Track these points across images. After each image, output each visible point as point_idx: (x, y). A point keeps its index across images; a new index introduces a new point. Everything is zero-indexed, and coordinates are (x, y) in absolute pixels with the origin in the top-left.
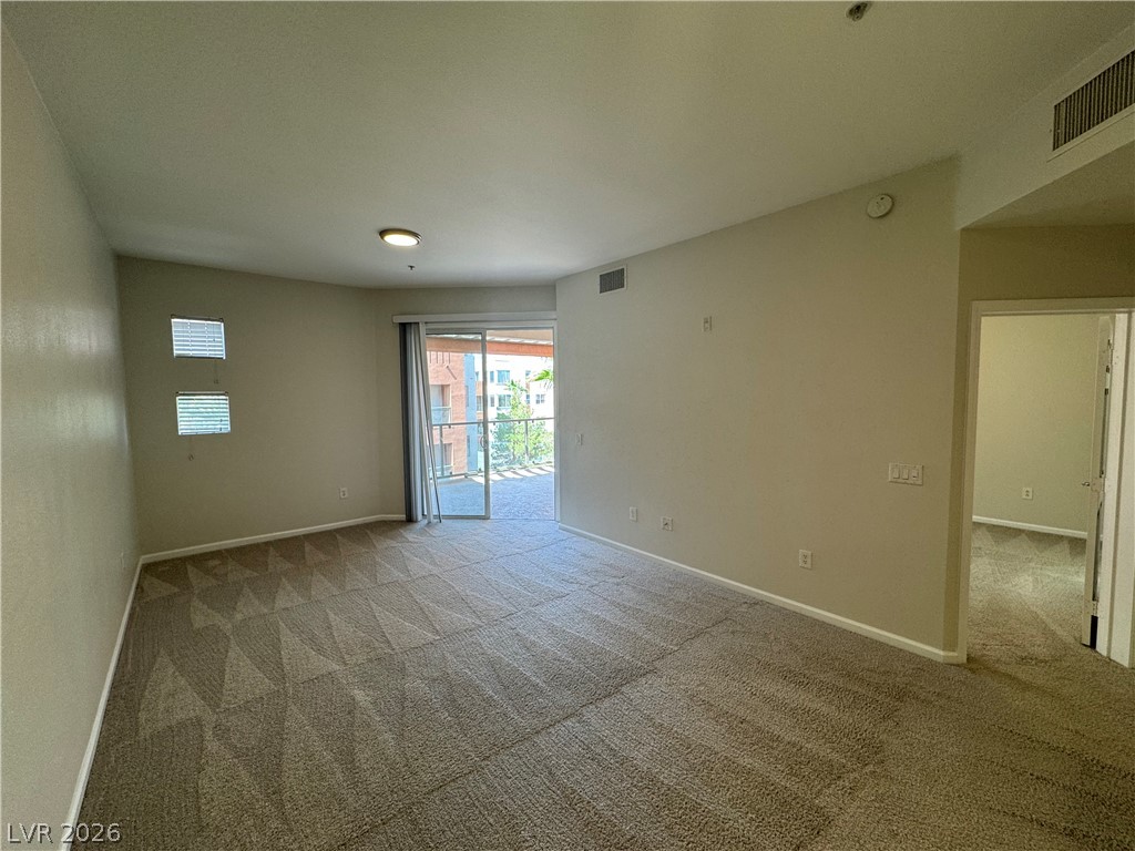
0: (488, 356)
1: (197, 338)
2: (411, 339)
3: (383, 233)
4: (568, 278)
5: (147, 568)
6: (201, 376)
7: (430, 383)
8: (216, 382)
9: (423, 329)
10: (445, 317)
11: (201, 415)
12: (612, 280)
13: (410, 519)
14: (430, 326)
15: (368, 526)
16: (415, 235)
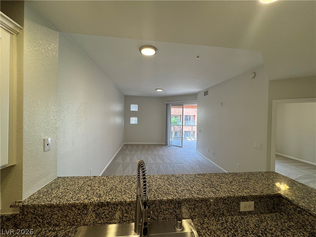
0: (184, 109)
1: (134, 108)
2: (168, 107)
3: (156, 89)
4: (199, 92)
5: (125, 145)
6: (134, 114)
7: (172, 114)
8: (136, 115)
9: (170, 105)
10: (174, 102)
11: (134, 120)
12: (206, 93)
13: (166, 145)
14: (172, 104)
15: (158, 145)
16: (162, 89)
